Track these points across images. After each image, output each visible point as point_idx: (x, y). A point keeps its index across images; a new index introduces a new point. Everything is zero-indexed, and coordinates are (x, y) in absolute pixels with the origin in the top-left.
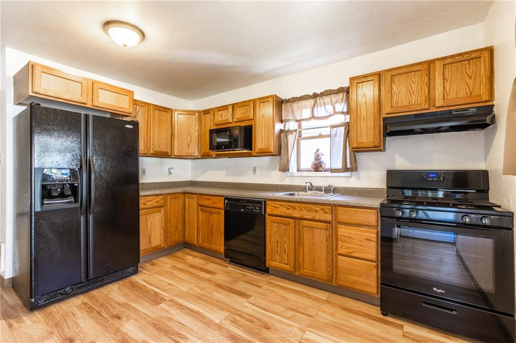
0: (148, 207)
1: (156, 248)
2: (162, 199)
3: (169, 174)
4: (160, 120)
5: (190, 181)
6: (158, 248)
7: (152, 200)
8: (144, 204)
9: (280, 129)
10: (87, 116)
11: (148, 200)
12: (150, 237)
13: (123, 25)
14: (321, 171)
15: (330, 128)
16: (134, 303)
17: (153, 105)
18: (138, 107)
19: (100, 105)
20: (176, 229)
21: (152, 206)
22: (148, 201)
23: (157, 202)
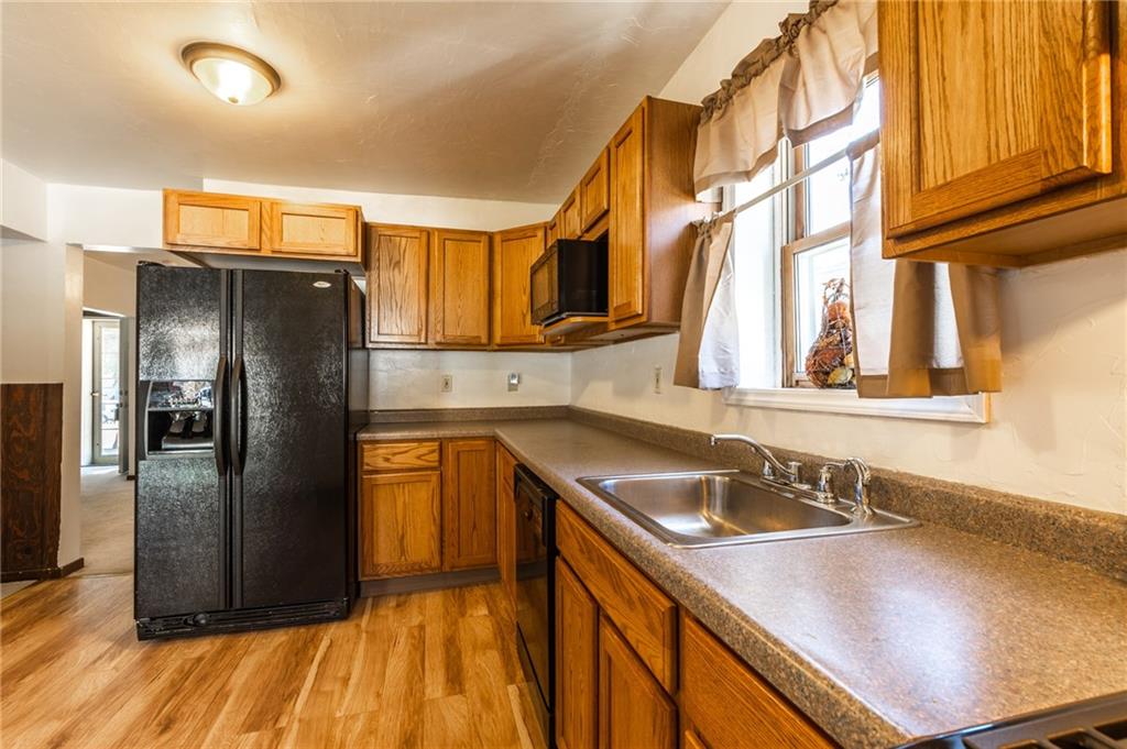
0: (394, 466)
1: (417, 567)
2: (433, 451)
3: (510, 390)
4: (459, 263)
5: (566, 407)
6: (421, 569)
7: (406, 452)
8: (387, 460)
9: (687, 223)
10: (231, 273)
11: (397, 450)
12: (403, 537)
13: (225, 54)
14: (843, 386)
15: (846, 160)
16: (236, 702)
17: (438, 230)
18: (404, 240)
19: (284, 249)
20: (475, 527)
21: (405, 466)
22: (395, 454)
23: (419, 458)
